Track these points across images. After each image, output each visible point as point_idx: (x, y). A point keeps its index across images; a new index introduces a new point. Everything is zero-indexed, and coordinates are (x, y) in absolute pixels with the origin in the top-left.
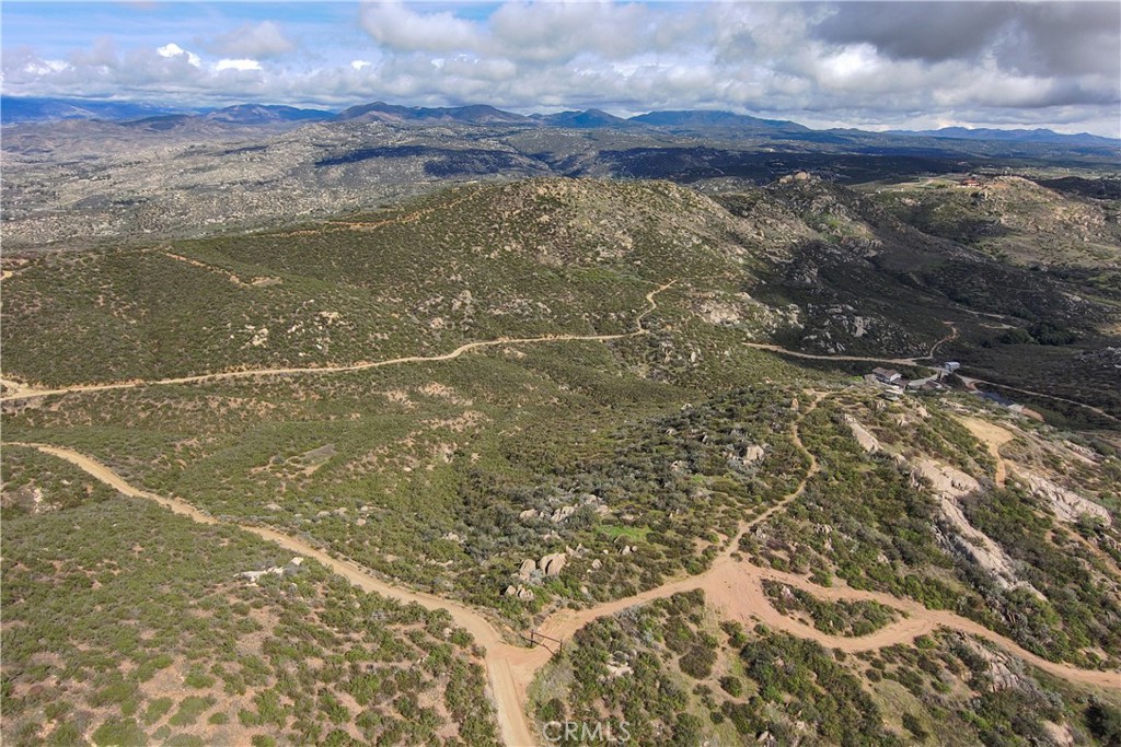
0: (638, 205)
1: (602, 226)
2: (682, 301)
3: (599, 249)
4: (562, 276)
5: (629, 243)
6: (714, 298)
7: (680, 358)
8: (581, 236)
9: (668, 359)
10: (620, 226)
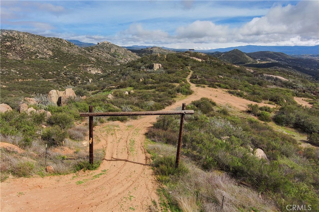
0: (51, 43)
1: (37, 47)
2: (78, 68)
3: (37, 54)
4: (22, 62)
5: (51, 53)
6: (91, 66)
7: (85, 81)
8: (28, 50)
9: (80, 82)
10: (45, 48)
